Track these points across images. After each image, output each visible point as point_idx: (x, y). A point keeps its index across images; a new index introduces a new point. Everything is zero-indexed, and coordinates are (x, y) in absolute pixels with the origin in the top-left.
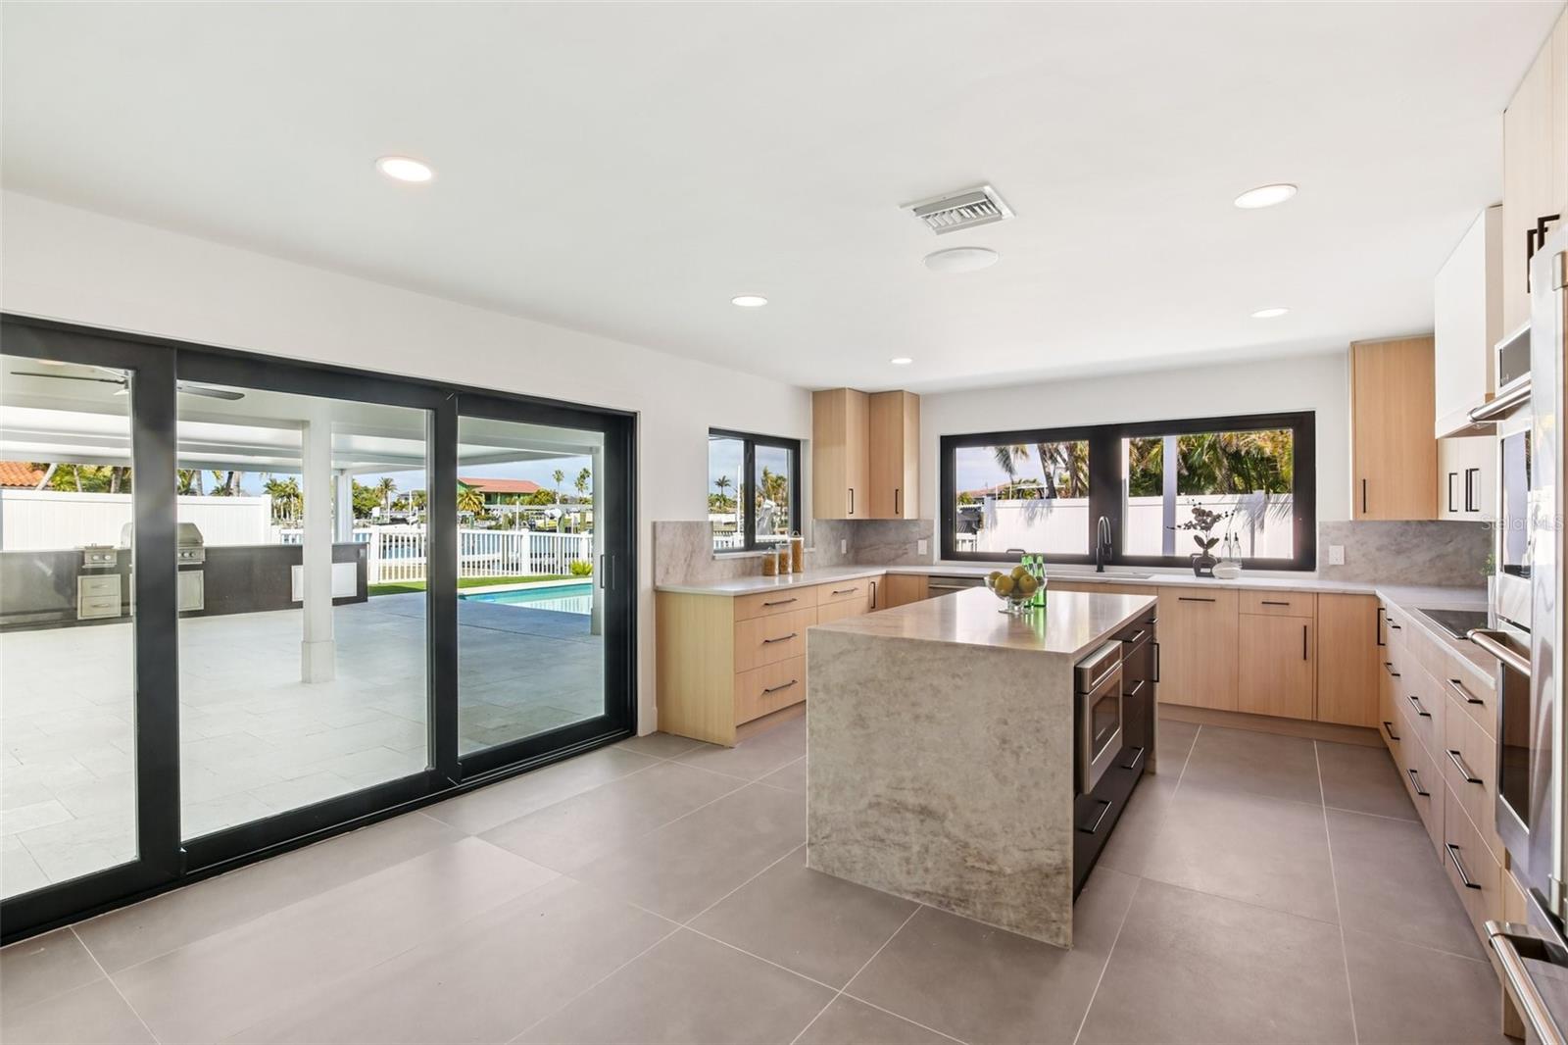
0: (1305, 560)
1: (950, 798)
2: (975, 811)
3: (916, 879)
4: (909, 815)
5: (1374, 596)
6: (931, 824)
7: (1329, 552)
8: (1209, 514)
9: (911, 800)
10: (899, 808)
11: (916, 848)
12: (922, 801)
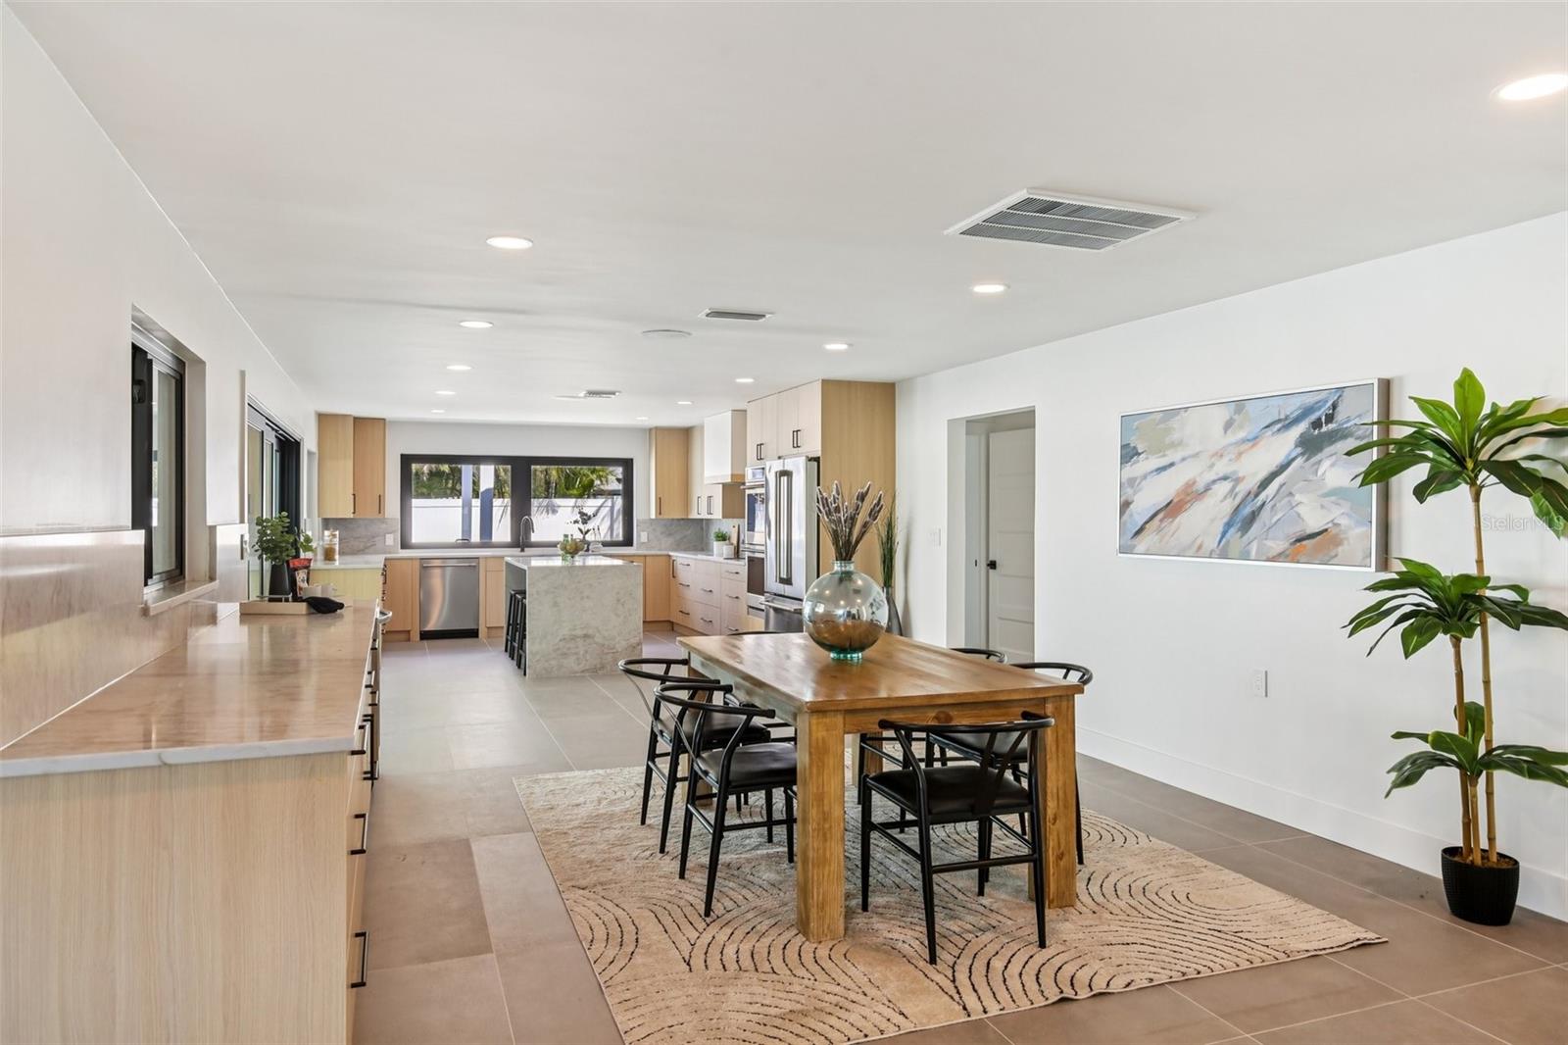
0: (628, 541)
1: (597, 628)
2: (607, 630)
3: (581, 666)
4: (578, 640)
5: (670, 556)
6: (588, 641)
7: (640, 535)
8: (586, 515)
9: (579, 632)
10: (574, 638)
11: (582, 652)
12: (585, 632)
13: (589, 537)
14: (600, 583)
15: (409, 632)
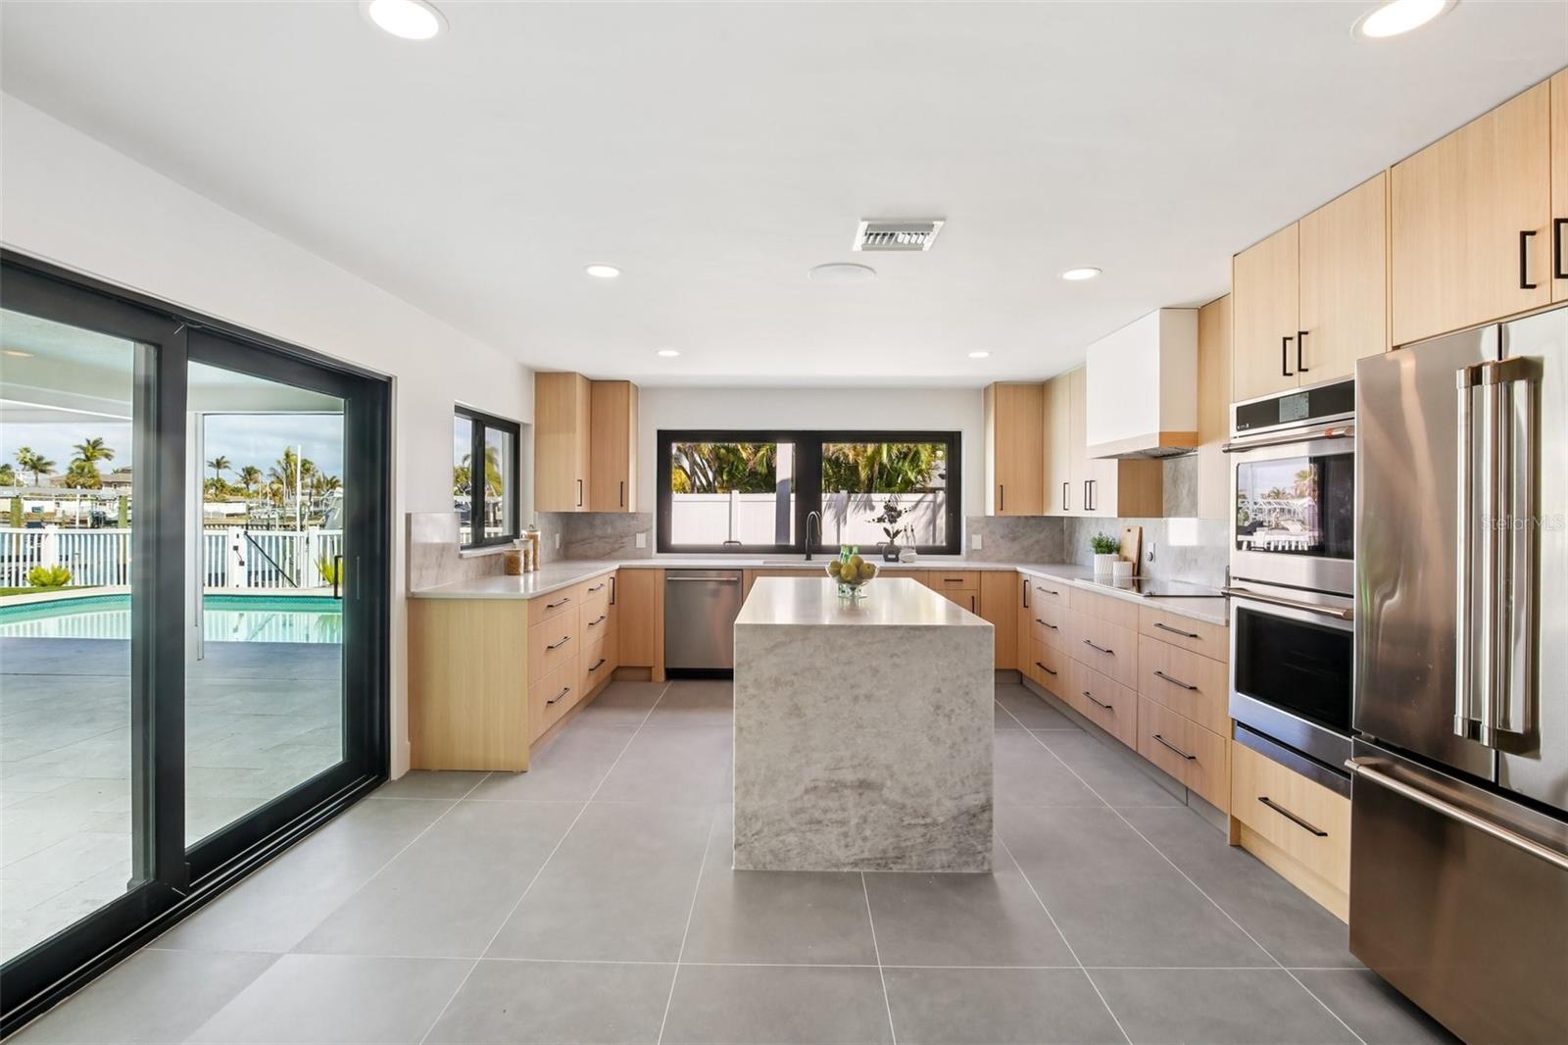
0: (953, 547)
1: (888, 767)
3: (854, 850)
4: (847, 792)
6: (870, 795)
7: (970, 539)
8: (897, 509)
9: (849, 776)
10: (836, 787)
11: (854, 821)
12: (861, 776)
13: (898, 541)
14: (895, 665)
15: (650, 668)
